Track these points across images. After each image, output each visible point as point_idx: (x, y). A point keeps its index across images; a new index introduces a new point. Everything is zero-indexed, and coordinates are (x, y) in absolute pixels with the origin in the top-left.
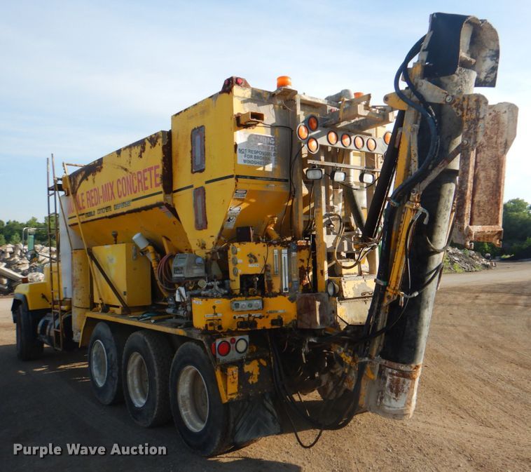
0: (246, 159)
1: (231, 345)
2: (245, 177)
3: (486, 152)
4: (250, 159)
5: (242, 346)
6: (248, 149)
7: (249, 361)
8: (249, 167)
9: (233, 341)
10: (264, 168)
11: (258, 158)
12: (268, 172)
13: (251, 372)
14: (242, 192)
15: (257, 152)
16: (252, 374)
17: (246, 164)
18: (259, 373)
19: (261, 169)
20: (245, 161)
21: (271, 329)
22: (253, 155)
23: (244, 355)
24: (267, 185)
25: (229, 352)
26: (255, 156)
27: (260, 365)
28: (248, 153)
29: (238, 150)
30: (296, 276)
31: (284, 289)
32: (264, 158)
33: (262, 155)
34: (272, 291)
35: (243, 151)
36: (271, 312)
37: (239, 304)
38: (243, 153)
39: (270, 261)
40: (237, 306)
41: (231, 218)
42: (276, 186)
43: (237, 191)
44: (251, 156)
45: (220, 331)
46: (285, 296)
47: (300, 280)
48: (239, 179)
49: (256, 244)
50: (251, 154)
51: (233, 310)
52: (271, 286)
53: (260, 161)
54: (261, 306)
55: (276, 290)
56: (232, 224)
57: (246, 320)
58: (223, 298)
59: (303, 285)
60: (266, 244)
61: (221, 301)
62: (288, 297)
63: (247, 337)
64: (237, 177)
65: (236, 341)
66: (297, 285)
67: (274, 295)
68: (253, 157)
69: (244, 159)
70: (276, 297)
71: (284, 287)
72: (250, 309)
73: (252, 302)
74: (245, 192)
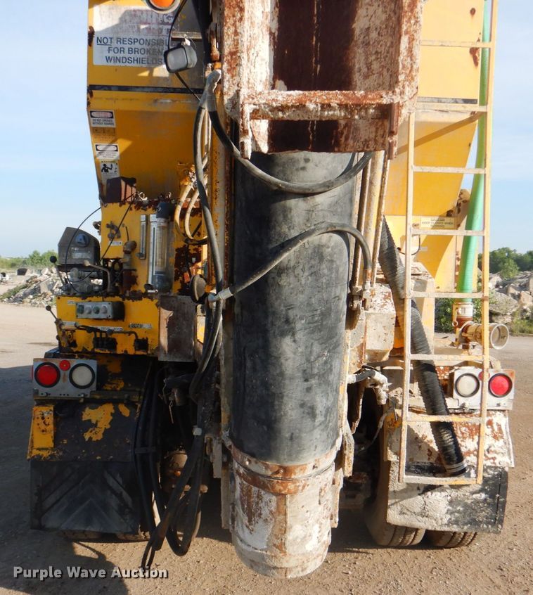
0: (111, 54)
1: (62, 372)
2: (109, 88)
4: (120, 55)
5: (83, 376)
6: (115, 37)
7: (94, 402)
8: (116, 69)
9: (66, 366)
11: (137, 51)
12: (158, 78)
13: (94, 422)
14: (103, 115)
15: (135, 41)
16: (95, 425)
17: (112, 64)
18: (108, 427)
19: (146, 74)
20: (108, 59)
21: (135, 356)
22: (126, 47)
23: (87, 392)
24: (156, 101)
25: (56, 382)
26: (130, 50)
27: (117, 415)
28: (115, 44)
29: (95, 39)
30: (163, 263)
31: (148, 286)
32: (148, 51)
33: (145, 47)
34: (132, 290)
35: (105, 40)
36: (134, 326)
37: (83, 307)
38: (105, 44)
39: (137, 236)
40: (81, 310)
41: (108, 165)
42: (174, 101)
43: (93, 114)
44: (122, 50)
45: (75, 350)
46: (152, 300)
47: (176, 271)
48: (94, 92)
49: (120, 206)
50: (122, 45)
51: (77, 316)
52: (133, 280)
53: (139, 56)
54: (110, 313)
55: (141, 288)
56: (114, 173)
57: (104, 335)
58: (78, 297)
59: (182, 282)
60: (133, 206)
61: (72, 302)
62: (156, 301)
63: (93, 364)
64: (91, 89)
65: (72, 366)
66: (165, 280)
67: (138, 296)
68: (126, 50)
69: (108, 55)
70: (140, 299)
71: (150, 283)
72: (97, 316)
73: (98, 306)
74: (109, 115)
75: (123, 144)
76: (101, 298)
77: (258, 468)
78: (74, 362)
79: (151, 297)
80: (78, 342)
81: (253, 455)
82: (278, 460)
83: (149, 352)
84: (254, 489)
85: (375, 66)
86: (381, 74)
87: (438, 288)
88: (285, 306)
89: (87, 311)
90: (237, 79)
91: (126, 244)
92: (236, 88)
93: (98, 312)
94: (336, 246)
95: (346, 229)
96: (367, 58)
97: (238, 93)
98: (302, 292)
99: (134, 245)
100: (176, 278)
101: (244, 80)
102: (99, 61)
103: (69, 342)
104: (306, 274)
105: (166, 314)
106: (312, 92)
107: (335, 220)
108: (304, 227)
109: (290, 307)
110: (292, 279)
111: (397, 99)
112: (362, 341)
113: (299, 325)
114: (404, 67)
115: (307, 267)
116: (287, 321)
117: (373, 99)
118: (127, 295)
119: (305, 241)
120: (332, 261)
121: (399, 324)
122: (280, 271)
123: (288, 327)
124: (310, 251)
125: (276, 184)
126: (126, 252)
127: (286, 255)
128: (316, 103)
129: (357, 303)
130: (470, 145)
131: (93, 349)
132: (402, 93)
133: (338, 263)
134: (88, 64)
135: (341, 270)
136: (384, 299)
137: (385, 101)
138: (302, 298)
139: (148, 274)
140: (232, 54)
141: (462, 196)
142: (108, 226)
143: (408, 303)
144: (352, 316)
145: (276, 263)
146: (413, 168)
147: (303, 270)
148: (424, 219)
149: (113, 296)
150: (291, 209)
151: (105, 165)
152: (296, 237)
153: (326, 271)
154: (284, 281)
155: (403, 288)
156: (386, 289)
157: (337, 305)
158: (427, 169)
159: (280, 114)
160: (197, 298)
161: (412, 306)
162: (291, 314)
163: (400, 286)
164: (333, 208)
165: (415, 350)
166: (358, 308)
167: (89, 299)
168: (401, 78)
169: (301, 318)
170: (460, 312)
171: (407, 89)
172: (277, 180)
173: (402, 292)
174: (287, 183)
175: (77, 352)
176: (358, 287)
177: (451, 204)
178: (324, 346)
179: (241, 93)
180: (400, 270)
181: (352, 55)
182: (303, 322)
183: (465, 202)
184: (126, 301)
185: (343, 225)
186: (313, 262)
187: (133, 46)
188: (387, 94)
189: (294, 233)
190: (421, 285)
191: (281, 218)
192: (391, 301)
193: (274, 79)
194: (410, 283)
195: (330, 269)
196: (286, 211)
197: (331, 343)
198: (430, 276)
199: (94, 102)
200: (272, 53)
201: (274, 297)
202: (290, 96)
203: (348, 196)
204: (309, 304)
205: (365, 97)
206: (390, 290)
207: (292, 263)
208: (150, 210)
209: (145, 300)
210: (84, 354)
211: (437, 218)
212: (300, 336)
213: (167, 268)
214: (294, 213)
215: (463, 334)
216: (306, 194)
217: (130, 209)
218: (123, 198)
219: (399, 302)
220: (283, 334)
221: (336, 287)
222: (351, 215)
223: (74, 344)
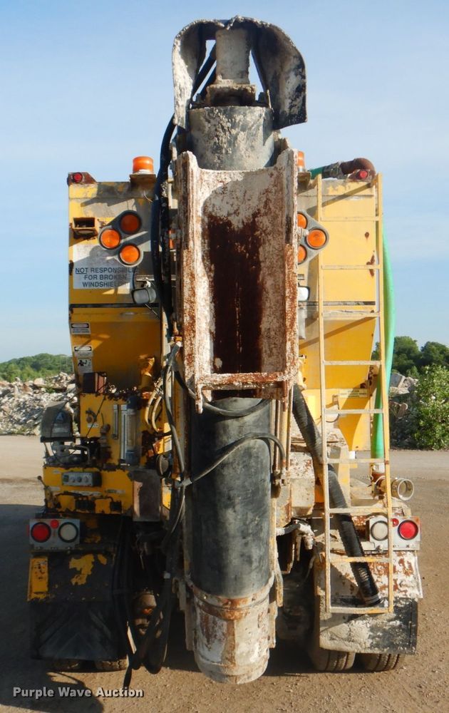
0: (87, 280)
1: (52, 530)
2: (85, 306)
3: (272, 242)
4: (95, 281)
5: (69, 532)
6: (89, 267)
7: (78, 554)
8: (91, 291)
9: (55, 524)
10: (116, 290)
11: (106, 277)
12: (123, 296)
13: (78, 569)
14: (81, 326)
15: (105, 270)
16: (80, 572)
17: (88, 287)
18: (90, 573)
19: (111, 292)
20: (85, 284)
21: (111, 515)
22: (98, 274)
23: (73, 545)
24: (122, 314)
25: (48, 538)
26: (102, 277)
27: (96, 563)
28: (89, 273)
29: (74, 270)
30: (133, 443)
31: (121, 461)
32: (115, 277)
33: (113, 273)
34: (108, 462)
35: (82, 270)
36: (109, 491)
37: (68, 477)
38: (82, 273)
39: (110, 420)
40: (66, 479)
41: (84, 361)
42: (136, 313)
43: (73, 326)
44: (95, 277)
45: (59, 510)
46: (124, 471)
47: (143, 449)
48: (75, 310)
49: (96, 396)
50: (95, 274)
51: (63, 484)
52: (109, 455)
53: (109, 281)
54: (90, 482)
55: (115, 461)
56: (88, 369)
57: (85, 499)
58: (61, 467)
59: (147, 457)
60: (107, 397)
61: (59, 471)
62: (127, 472)
63: (77, 522)
64: (72, 307)
65: (60, 525)
66: (134, 456)
67: (112, 468)
68: (98, 277)
69: (84, 281)
70: (115, 470)
71: (122, 458)
72: (79, 484)
73: (81, 476)
74: (86, 326)
75: (95, 344)
76: (81, 469)
77: (213, 601)
78: (62, 521)
79: (123, 469)
80: (62, 504)
81: (208, 592)
82: (227, 595)
83: (123, 512)
84: (211, 617)
85: (274, 351)
86: (278, 357)
87: (357, 447)
88: (227, 488)
89: (72, 480)
90: (192, 369)
91: (102, 427)
92: (192, 373)
93: (80, 480)
94: (260, 446)
95: (266, 436)
96: (269, 346)
97: (193, 376)
98: (238, 479)
99: (108, 427)
100: (143, 454)
101: (197, 369)
102: (78, 285)
103: (54, 504)
104: (241, 467)
105: (138, 485)
106: (237, 374)
107: (258, 431)
108: (237, 437)
109: (231, 489)
110: (231, 470)
111: (285, 378)
112: (288, 502)
113: (238, 500)
114: (289, 358)
115: (241, 462)
116: (229, 498)
117: (272, 379)
118: (104, 467)
119: (239, 446)
120: (258, 457)
121: (318, 482)
122: (223, 465)
123: (230, 503)
124: (242, 452)
125: (218, 412)
126: (103, 434)
127: (226, 457)
128: (239, 382)
129: (278, 481)
130: (372, 335)
131: (75, 510)
132: (289, 373)
133: (262, 458)
134: (69, 288)
135: (264, 461)
136: (306, 466)
137: (279, 379)
138: (238, 482)
139: (121, 450)
140: (189, 355)
141: (373, 371)
142: (87, 412)
143: (326, 468)
144: (275, 491)
145: (220, 462)
146: (324, 363)
147: (238, 464)
148: (342, 391)
149: (92, 467)
150: (228, 426)
151: (81, 361)
152: (233, 444)
153: (254, 464)
154: (227, 472)
155: (321, 456)
156: (308, 457)
157: (263, 485)
158: (335, 363)
159: (219, 388)
160: (162, 473)
161: (329, 469)
162: (232, 493)
163: (319, 454)
164: (256, 423)
165: (333, 505)
166: (279, 484)
167: (71, 469)
168: (288, 364)
169: (238, 496)
170: (375, 469)
171: (292, 370)
172: (219, 409)
173: (320, 459)
174: (225, 411)
175: (61, 512)
176: (278, 471)
177: (364, 378)
178: (255, 513)
179: (195, 377)
180: (318, 441)
181: (261, 342)
182: (240, 498)
183: (375, 375)
184: (103, 472)
185: (264, 434)
186: (245, 459)
187: (103, 274)
188: (280, 374)
189: (231, 441)
190: (336, 452)
191: (222, 432)
192: (311, 468)
193: (214, 358)
194: (326, 450)
195: (257, 463)
196: (225, 428)
197: (260, 510)
198: (345, 443)
199: (74, 317)
200: (212, 344)
201: (219, 483)
202: (224, 377)
203: (266, 414)
204: (244, 487)
205: (267, 377)
206: (311, 458)
207: (231, 460)
208: (120, 401)
209: (118, 472)
210: (68, 513)
211: (352, 390)
212: (238, 508)
213: (135, 448)
214: (230, 428)
215: (378, 487)
216: (237, 417)
217: (105, 399)
218: (96, 390)
219: (318, 466)
220: (227, 507)
221: (262, 473)
222: (269, 425)
223: (58, 505)
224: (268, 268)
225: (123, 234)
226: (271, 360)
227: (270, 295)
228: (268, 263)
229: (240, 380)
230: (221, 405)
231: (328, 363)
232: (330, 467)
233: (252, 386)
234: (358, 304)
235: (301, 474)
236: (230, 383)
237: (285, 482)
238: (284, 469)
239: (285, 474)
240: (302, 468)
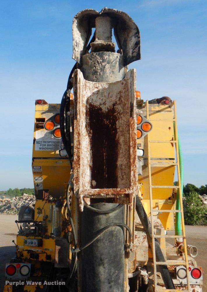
0: (41, 147)
1: (17, 269)
2: (40, 158)
4: (45, 147)
5: (25, 271)
6: (43, 140)
8: (43, 152)
9: (19, 266)
10: (55, 152)
11: (50, 145)
12: (58, 154)
13: (28, 291)
14: (37, 167)
15: (50, 142)
17: (41, 150)
19: (53, 153)
21: (46, 262)
22: (47, 144)
24: (57, 162)
25: (14, 273)
26: (48, 145)
27: (38, 288)
28: (42, 143)
29: (36, 142)
30: (57, 225)
31: (52, 234)
32: (54, 145)
33: (53, 144)
34: (46, 234)
35: (39, 142)
36: (46, 249)
37: (26, 241)
38: (39, 143)
39: (48, 213)
40: (26, 242)
41: (39, 184)
42: (63, 162)
43: (34, 167)
44: (45, 145)
45: (23, 258)
46: (53, 239)
47: (63, 228)
48: (35, 160)
49: (42, 201)
50: (45, 144)
51: (24, 245)
52: (46, 231)
53: (51, 147)
54: (37, 244)
55: (49, 234)
56: (41, 188)
57: (34, 253)
58: (25, 236)
59: (65, 232)
60: (47, 201)
61: (23, 238)
62: (55, 240)
63: (29, 265)
64: (34, 159)
65: (21, 266)
66: (58, 232)
67: (48, 237)
68: (47, 145)
69: (40, 147)
70: (49, 239)
71: (52, 232)
72: (32, 245)
73: (32, 241)
74: (40, 167)
75: (44, 177)
76: (33, 237)
78: (22, 265)
79: (53, 238)
80: (24, 255)
83: (51, 261)
85: (125, 177)
86: (126, 180)
87: (168, 228)
88: (100, 254)
89: (28, 243)
90: (78, 185)
91: (44, 217)
92: (78, 188)
93: (32, 243)
94: (118, 230)
95: (121, 225)
96: (122, 174)
97: (79, 189)
98: (106, 249)
99: (47, 216)
100: (63, 231)
101: (81, 185)
102: (37, 149)
103: (20, 255)
104: (107, 242)
105: (58, 248)
106: (103, 189)
107: (117, 222)
108: (105, 225)
109: (102, 254)
110: (102, 244)
111: (131, 192)
112: (134, 259)
113: (106, 261)
114: (133, 180)
115: (107, 239)
116: (101, 260)
117: (123, 192)
118: (44, 237)
119: (106, 230)
120: (117, 236)
121: (150, 247)
122: (98, 241)
123: (101, 263)
124: (108, 233)
125: (95, 211)
126: (44, 220)
127: (99, 236)
128: (104, 193)
129: (128, 250)
130: (174, 174)
131: (30, 258)
132: (133, 189)
133: (119, 236)
134: (33, 150)
135: (120, 239)
136: (144, 239)
137: (127, 193)
138: (106, 251)
139: (52, 229)
140: (76, 178)
141: (174, 191)
142: (38, 209)
143: (153, 240)
144: (127, 255)
145: (96, 239)
146: (151, 186)
147: (106, 240)
148: (160, 201)
149: (38, 236)
150: (100, 219)
151: (37, 184)
152: (103, 229)
153: (115, 240)
154: (99, 244)
155: (151, 233)
156: (144, 234)
157: (120, 252)
158: (157, 187)
159: (93, 197)
160: (70, 242)
161: (155, 241)
162: (102, 257)
163: (150, 232)
164: (116, 217)
165: (158, 260)
166: (129, 251)
167: (29, 237)
168: (132, 184)
169: (106, 259)
170: (177, 240)
171: (134, 187)
172: (95, 209)
173: (151, 235)
174: (98, 210)
175: (23, 259)
176: (128, 244)
177: (170, 195)
178: (116, 269)
179: (80, 190)
180: (149, 225)
181: (117, 172)
182: (107, 260)
183: (175, 194)
184: (43, 239)
185: (120, 223)
186: (109, 237)
187: (49, 144)
188: (128, 190)
189: (102, 227)
190: (159, 232)
191: (97, 222)
192: (146, 240)
193: (92, 180)
194: (154, 230)
195: (116, 239)
196: (99, 219)
197: (119, 267)
198: (163, 227)
199: (34, 163)
200: (91, 172)
201: (96, 251)
202: (95, 191)
203: (121, 212)
204: (109, 253)
205: (120, 191)
206: (146, 234)
207: (102, 238)
208: (53, 203)
209: (51, 239)
210: (26, 260)
211: (165, 200)
212: (106, 265)
213: (59, 227)
214: (102, 220)
215: (179, 250)
216: (105, 213)
217: (46, 202)
218: (43, 197)
219: (149, 239)
220: (100, 265)
221: (119, 245)
222: (123, 218)
223: (22, 255)
224: (121, 132)
225: (56, 124)
226: (123, 182)
227: (122, 146)
228: (121, 129)
229: (105, 192)
230: (96, 207)
231: (153, 187)
232: (156, 240)
233: (111, 196)
234: (166, 159)
235: (141, 243)
236: (99, 194)
237: (132, 250)
238: (132, 243)
239: (132, 246)
240: (141, 240)
